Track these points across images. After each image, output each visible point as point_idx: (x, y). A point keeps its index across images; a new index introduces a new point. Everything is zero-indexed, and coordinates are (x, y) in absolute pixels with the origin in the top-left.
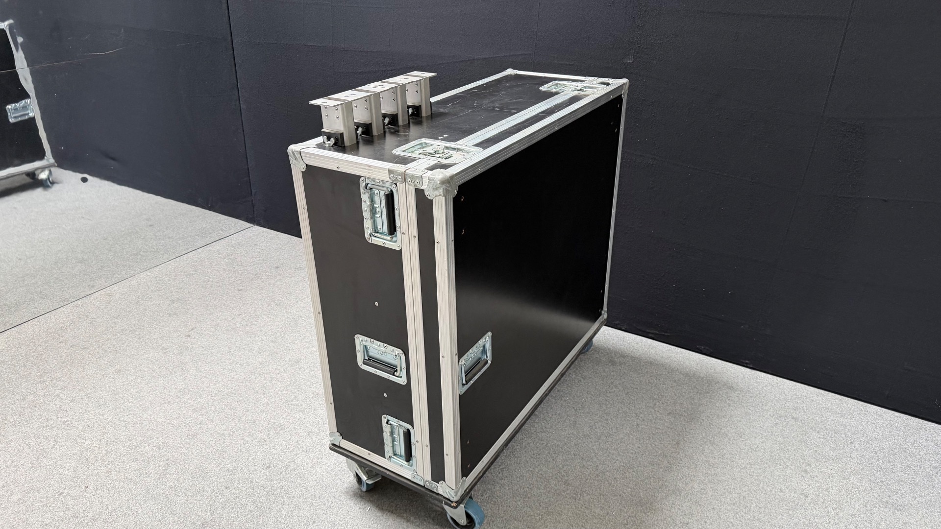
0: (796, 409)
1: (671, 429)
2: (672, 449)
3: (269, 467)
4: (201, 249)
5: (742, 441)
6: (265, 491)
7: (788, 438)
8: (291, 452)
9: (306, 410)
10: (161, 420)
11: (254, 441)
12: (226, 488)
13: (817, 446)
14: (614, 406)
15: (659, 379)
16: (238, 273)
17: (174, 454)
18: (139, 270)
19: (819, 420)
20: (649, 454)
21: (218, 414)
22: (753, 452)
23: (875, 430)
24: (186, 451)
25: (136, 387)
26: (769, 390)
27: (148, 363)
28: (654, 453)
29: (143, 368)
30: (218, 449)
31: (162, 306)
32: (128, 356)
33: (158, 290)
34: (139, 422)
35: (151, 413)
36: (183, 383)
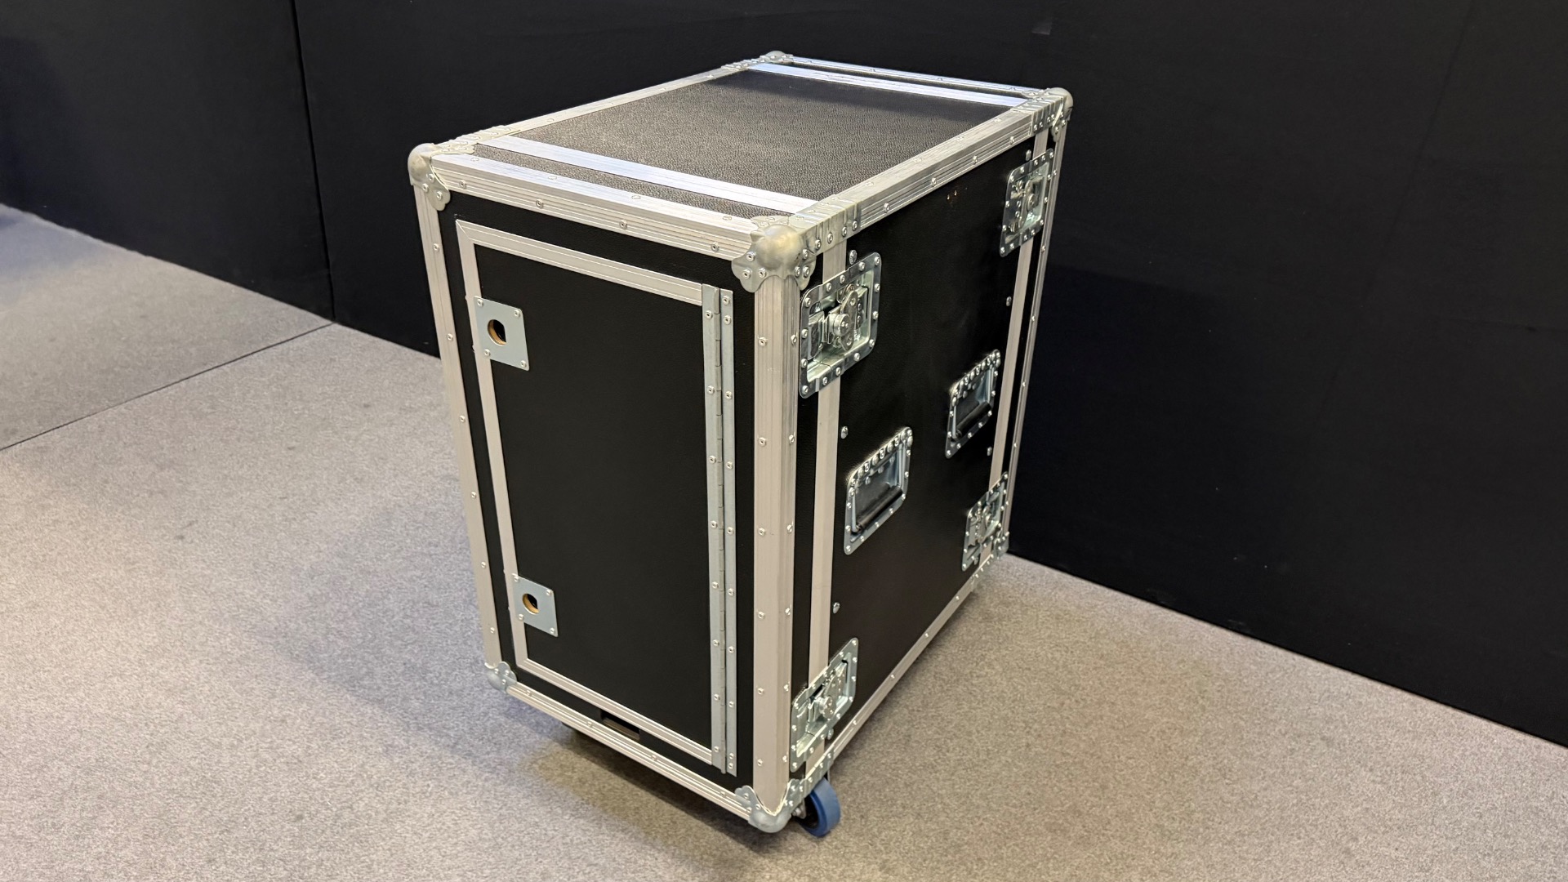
0: (1329, 720)
1: (1092, 755)
2: (1092, 799)
3: (300, 817)
4: (229, 365)
5: (1227, 784)
6: (285, 869)
7: (1314, 780)
8: (347, 786)
9: (386, 700)
10: (101, 710)
11: (278, 761)
12: (210, 861)
13: (1368, 800)
14: (984, 706)
15: (1072, 652)
16: (293, 413)
18: (107, 402)
19: (1372, 745)
20: (1047, 808)
21: (215, 701)
22: (1247, 808)
23: (1477, 769)
24: (141, 780)
25: (62, 640)
26: (1277, 679)
27: (94, 590)
28: (1058, 806)
29: (83, 602)
30: (204, 777)
31: (138, 475)
32: (57, 575)
33: (135, 443)
34: (56, 714)
35: (83, 695)
36: (155, 635)
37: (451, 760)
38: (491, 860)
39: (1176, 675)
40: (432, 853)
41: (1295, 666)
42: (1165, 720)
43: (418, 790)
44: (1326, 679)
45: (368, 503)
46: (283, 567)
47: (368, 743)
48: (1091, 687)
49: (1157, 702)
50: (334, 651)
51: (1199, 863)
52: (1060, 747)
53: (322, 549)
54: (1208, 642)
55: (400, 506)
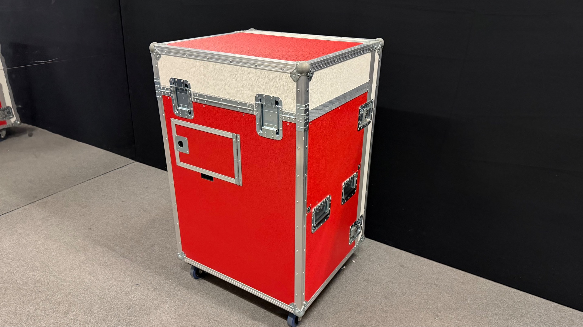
0: (437, 279)
1: (365, 289)
2: (363, 301)
3: (130, 308)
4: (103, 175)
5: (404, 297)
6: (126, 322)
7: (430, 296)
8: (143, 300)
9: (154, 275)
10: (69, 279)
11: (122, 293)
12: (104, 320)
15: (362, 260)
16: (123, 190)
17: (75, 300)
18: (65, 187)
19: (450, 286)
20: (350, 304)
21: (103, 276)
22: (409, 304)
23: (480, 293)
24: (82, 298)
25: (56, 259)
26: (424, 267)
27: (65, 245)
28: (352, 304)
29: (61, 248)
30: (101, 297)
31: (76, 210)
32: (53, 240)
33: (74, 200)
34: (56, 280)
35: (64, 275)
36: (84, 257)
37: (174, 292)
38: (186, 319)
39: (392, 266)
40: (168, 318)
41: (429, 264)
42: (388, 279)
43: (164, 300)
44: (439, 268)
45: (148, 218)
46: (122, 237)
47: (149, 288)
48: (367, 270)
49: (386, 274)
50: (138, 262)
51: (393, 319)
52: (355, 287)
53: (134, 232)
54: (404, 257)
55: (158, 219)
